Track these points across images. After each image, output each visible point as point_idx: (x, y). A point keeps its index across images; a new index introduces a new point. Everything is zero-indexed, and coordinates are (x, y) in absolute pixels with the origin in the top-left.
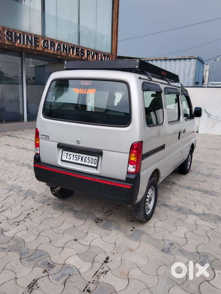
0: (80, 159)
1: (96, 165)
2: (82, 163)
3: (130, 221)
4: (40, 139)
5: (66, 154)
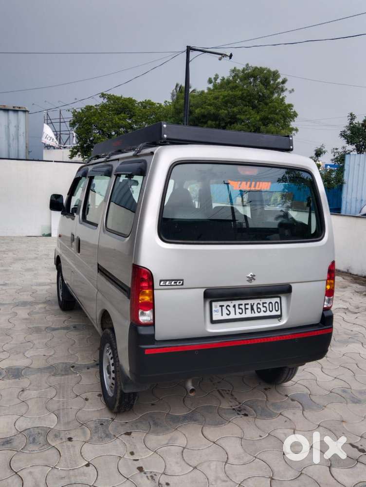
1: (279, 313)
4: (155, 291)
5: (220, 306)
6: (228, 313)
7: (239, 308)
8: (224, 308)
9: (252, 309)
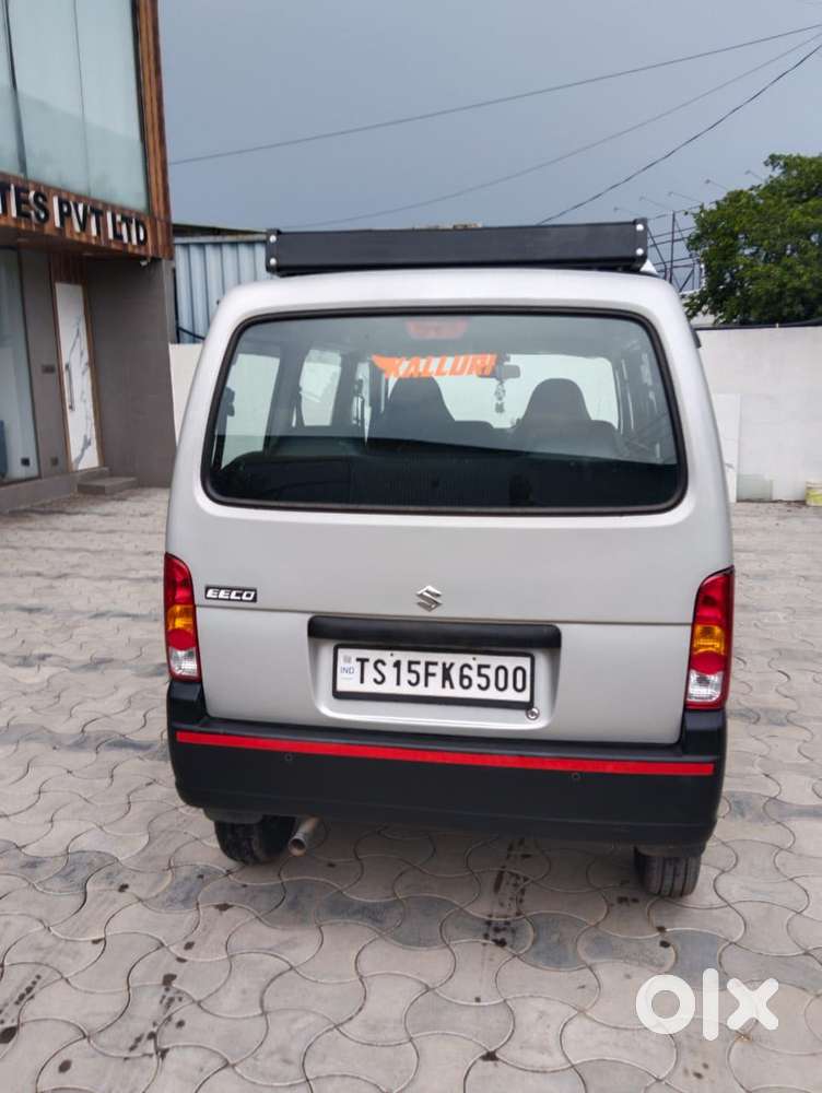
0: (433, 675)
1: (525, 697)
2: (447, 692)
3: (622, 900)
4: (198, 609)
5: (358, 660)
6: (379, 678)
7: (410, 671)
8: (369, 667)
9: (446, 676)
